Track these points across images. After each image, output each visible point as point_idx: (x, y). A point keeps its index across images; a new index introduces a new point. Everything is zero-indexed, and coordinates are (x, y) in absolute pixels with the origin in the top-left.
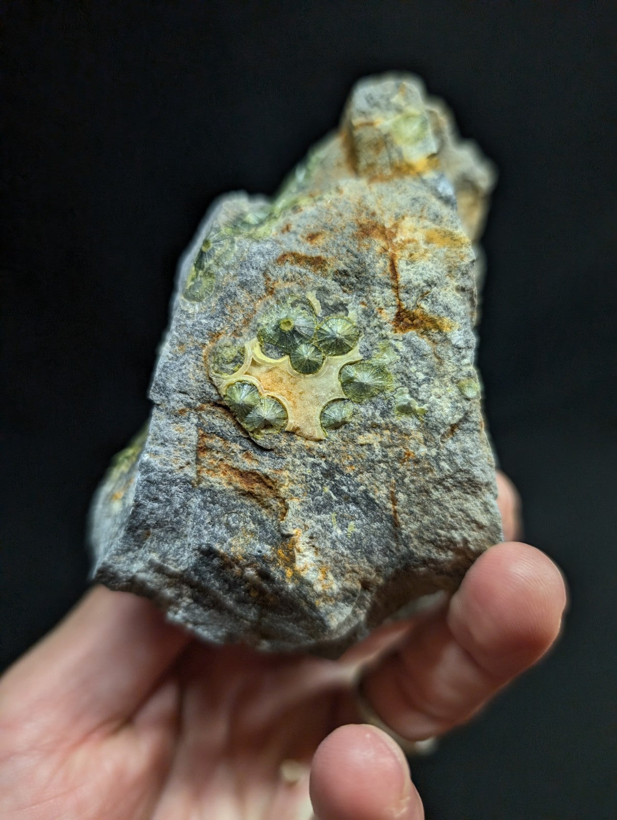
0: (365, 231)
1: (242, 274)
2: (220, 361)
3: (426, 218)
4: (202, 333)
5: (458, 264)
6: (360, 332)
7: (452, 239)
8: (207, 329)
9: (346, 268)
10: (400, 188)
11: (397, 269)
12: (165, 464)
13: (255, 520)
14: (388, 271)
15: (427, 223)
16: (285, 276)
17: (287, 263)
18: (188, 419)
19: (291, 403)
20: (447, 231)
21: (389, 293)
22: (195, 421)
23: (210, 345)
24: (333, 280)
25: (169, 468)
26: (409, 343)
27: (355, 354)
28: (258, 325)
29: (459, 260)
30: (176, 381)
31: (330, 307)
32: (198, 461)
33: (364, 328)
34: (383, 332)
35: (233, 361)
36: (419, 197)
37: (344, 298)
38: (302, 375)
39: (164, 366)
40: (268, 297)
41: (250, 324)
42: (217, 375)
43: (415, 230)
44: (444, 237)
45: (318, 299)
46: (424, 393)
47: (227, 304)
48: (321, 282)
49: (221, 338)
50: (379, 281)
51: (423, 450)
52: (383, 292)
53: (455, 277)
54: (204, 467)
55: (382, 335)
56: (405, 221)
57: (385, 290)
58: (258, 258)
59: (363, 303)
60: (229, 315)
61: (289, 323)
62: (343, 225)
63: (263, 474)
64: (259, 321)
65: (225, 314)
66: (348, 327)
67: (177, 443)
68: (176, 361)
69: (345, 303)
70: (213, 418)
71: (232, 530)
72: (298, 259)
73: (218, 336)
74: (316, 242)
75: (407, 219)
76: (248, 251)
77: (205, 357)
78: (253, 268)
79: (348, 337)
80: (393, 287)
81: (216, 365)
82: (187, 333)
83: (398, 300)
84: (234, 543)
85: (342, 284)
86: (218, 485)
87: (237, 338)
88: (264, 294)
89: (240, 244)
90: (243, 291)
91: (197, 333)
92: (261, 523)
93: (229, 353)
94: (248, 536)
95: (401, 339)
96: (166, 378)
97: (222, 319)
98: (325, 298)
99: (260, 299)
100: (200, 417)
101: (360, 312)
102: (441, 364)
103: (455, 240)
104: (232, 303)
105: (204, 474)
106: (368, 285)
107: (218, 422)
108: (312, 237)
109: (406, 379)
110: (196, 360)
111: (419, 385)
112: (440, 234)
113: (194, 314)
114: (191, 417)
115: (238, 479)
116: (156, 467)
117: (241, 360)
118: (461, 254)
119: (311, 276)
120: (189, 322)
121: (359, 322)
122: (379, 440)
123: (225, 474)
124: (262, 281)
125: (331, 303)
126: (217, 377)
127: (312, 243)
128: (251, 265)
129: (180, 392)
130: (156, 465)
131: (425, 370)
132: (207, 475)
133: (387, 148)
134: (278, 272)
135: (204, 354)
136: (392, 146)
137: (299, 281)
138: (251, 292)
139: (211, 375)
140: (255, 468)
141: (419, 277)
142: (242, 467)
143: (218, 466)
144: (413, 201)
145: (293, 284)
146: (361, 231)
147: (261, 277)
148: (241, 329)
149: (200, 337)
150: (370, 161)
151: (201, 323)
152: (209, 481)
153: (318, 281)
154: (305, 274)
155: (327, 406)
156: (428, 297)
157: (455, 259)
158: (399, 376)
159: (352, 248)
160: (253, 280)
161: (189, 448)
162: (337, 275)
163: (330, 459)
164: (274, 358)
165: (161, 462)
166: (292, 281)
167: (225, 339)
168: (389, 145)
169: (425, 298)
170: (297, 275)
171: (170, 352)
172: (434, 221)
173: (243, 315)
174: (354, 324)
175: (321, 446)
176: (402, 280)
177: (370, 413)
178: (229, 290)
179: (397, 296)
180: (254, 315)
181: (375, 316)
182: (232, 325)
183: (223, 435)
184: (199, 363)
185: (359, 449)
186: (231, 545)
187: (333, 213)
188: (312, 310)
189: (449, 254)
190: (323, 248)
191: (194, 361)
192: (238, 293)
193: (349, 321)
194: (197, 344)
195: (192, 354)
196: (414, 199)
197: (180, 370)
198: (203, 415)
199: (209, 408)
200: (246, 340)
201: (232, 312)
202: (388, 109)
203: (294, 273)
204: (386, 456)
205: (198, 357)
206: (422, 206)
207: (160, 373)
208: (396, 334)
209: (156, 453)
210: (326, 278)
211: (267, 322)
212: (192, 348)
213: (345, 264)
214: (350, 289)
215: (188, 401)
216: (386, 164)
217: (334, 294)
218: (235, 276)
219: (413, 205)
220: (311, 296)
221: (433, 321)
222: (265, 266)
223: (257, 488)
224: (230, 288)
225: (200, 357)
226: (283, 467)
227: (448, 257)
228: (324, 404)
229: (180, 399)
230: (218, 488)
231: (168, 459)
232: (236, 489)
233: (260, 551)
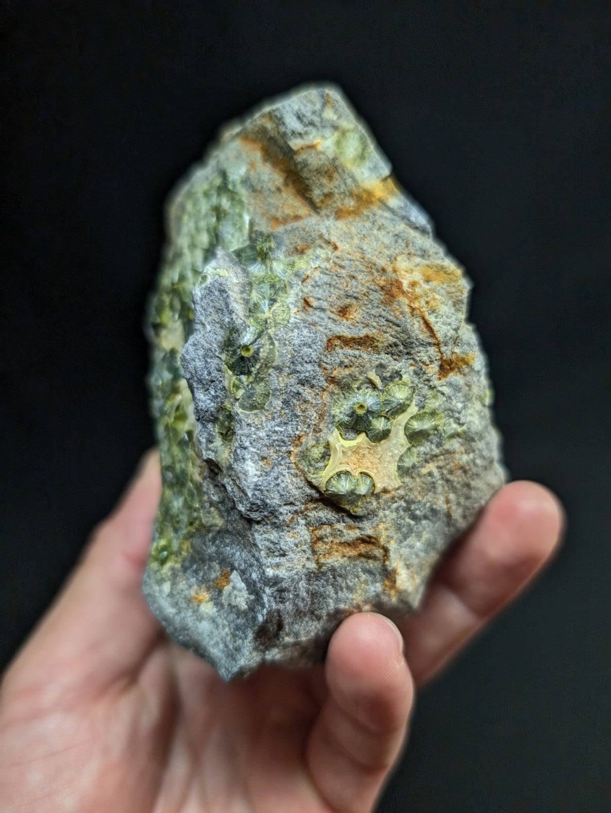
0: (388, 292)
1: (297, 371)
2: (313, 462)
3: (415, 255)
4: (283, 442)
5: (460, 298)
6: (414, 389)
7: (445, 272)
8: (287, 437)
9: (395, 340)
10: (376, 224)
11: (430, 325)
12: (291, 570)
13: (365, 571)
14: (425, 330)
15: (418, 260)
16: (342, 362)
17: (337, 348)
18: (298, 524)
19: (375, 471)
20: (438, 264)
21: (432, 350)
22: (303, 522)
23: (296, 451)
24: (386, 353)
25: (294, 572)
26: (450, 385)
27: (413, 409)
28: (334, 417)
29: (459, 294)
30: (277, 496)
31: (388, 379)
32: (314, 552)
33: (417, 385)
34: (431, 383)
35: (321, 458)
36: (400, 233)
37: (397, 366)
38: (378, 444)
39: (256, 485)
40: (331, 386)
41: (325, 418)
42: (314, 476)
43: (412, 270)
44: (438, 272)
45: (378, 375)
46: (463, 418)
47: (294, 405)
48: (376, 359)
49: (303, 440)
50: (421, 342)
51: (465, 458)
52: (427, 351)
53: (460, 310)
54: (320, 554)
55: (431, 386)
56: (398, 262)
57: (429, 348)
58: (306, 349)
59: (412, 365)
60: (302, 416)
61: (362, 406)
62: (365, 290)
63: (366, 536)
64: (333, 412)
65: (298, 417)
66: (406, 390)
67: (295, 548)
68: (266, 476)
69: (399, 370)
70: (317, 512)
71: (350, 589)
72: (347, 342)
73: (299, 439)
74: (351, 317)
75: (399, 258)
76: (290, 343)
77: (295, 463)
78: (306, 362)
79: (407, 399)
80: (434, 344)
81: (311, 468)
82: (266, 445)
83: (440, 354)
84: (354, 597)
85: (393, 354)
86: (336, 563)
87: (318, 435)
88: (326, 384)
89: (277, 338)
90: (304, 387)
91: (276, 443)
92: (370, 572)
93: (316, 452)
94: (363, 585)
95: (445, 384)
96: (262, 495)
97: (297, 421)
98: (383, 372)
99: (324, 390)
100: (305, 517)
101: (412, 373)
102: (470, 390)
103: (449, 274)
104: (298, 403)
105: (322, 561)
106: (412, 348)
107: (322, 514)
108: (343, 311)
109: (451, 412)
110: (288, 469)
111: (459, 413)
112: (433, 270)
113: (261, 424)
114: (299, 520)
115: (348, 549)
116: (285, 577)
117: (328, 453)
118: (459, 288)
119: (365, 356)
120: (262, 434)
121: (412, 382)
122: (436, 465)
123: (337, 551)
124: (320, 373)
125: (388, 374)
126: (315, 478)
127: (347, 319)
128: (303, 359)
129: (285, 505)
130: (284, 575)
131: (462, 400)
132: (324, 559)
133: (338, 173)
134: (331, 360)
135: (293, 461)
136: (343, 171)
137: (357, 364)
138: (312, 387)
139: (309, 479)
140: (359, 534)
141: (449, 327)
142: (349, 539)
143: (331, 548)
144: (396, 237)
145: (352, 369)
146: (387, 294)
147: (317, 369)
148: (319, 426)
149: (282, 446)
150: (326, 191)
151: (275, 432)
152: (328, 563)
153: (373, 359)
154: (360, 356)
155: (401, 459)
156: (458, 343)
157: (455, 294)
158: (446, 413)
159: (391, 318)
160: (312, 375)
161: (305, 547)
162: (388, 348)
163: (407, 498)
164: (353, 440)
165: (287, 570)
166: (351, 366)
167: (309, 441)
168: (340, 170)
169: (457, 344)
170: (353, 359)
171: (257, 470)
172: (423, 256)
173: (315, 411)
174: (410, 385)
175: (399, 491)
176: (440, 336)
177: (428, 448)
178: (291, 391)
179: (440, 351)
180: (325, 408)
181: (424, 373)
182: (309, 425)
183: (329, 522)
184: (292, 471)
185: (423, 479)
186: (352, 599)
187: (344, 275)
188: (374, 387)
189: (449, 289)
190: (363, 323)
191: (287, 471)
192: (301, 391)
193: (405, 384)
194: (281, 454)
195: (281, 465)
196: (396, 235)
197: (278, 485)
198: (309, 514)
199: (312, 506)
200: (326, 434)
201: (304, 411)
202: (324, 127)
203: (350, 358)
204: (442, 474)
205: (289, 466)
206: (405, 241)
207: (252, 493)
208: (440, 381)
209: (278, 566)
210: (379, 354)
211: (341, 410)
212: (279, 459)
213: (391, 336)
214: (399, 356)
215: (294, 509)
216: (344, 193)
217: (389, 366)
218: (289, 374)
219: (396, 242)
220: (373, 375)
221: (463, 360)
222: (318, 357)
223: (363, 548)
224: (291, 388)
225: (291, 465)
226: (378, 522)
227: (450, 293)
228: (397, 459)
229: (287, 510)
230: (337, 565)
231: (292, 565)
232: (350, 557)
233: (375, 591)
